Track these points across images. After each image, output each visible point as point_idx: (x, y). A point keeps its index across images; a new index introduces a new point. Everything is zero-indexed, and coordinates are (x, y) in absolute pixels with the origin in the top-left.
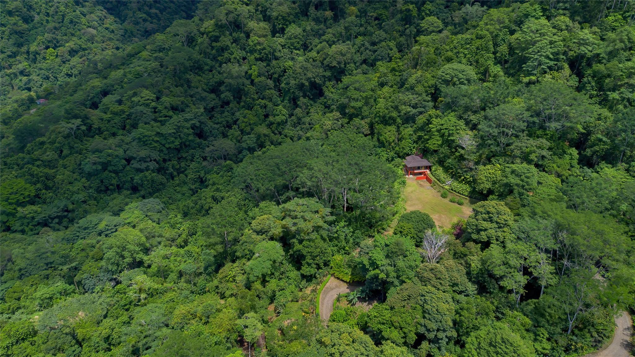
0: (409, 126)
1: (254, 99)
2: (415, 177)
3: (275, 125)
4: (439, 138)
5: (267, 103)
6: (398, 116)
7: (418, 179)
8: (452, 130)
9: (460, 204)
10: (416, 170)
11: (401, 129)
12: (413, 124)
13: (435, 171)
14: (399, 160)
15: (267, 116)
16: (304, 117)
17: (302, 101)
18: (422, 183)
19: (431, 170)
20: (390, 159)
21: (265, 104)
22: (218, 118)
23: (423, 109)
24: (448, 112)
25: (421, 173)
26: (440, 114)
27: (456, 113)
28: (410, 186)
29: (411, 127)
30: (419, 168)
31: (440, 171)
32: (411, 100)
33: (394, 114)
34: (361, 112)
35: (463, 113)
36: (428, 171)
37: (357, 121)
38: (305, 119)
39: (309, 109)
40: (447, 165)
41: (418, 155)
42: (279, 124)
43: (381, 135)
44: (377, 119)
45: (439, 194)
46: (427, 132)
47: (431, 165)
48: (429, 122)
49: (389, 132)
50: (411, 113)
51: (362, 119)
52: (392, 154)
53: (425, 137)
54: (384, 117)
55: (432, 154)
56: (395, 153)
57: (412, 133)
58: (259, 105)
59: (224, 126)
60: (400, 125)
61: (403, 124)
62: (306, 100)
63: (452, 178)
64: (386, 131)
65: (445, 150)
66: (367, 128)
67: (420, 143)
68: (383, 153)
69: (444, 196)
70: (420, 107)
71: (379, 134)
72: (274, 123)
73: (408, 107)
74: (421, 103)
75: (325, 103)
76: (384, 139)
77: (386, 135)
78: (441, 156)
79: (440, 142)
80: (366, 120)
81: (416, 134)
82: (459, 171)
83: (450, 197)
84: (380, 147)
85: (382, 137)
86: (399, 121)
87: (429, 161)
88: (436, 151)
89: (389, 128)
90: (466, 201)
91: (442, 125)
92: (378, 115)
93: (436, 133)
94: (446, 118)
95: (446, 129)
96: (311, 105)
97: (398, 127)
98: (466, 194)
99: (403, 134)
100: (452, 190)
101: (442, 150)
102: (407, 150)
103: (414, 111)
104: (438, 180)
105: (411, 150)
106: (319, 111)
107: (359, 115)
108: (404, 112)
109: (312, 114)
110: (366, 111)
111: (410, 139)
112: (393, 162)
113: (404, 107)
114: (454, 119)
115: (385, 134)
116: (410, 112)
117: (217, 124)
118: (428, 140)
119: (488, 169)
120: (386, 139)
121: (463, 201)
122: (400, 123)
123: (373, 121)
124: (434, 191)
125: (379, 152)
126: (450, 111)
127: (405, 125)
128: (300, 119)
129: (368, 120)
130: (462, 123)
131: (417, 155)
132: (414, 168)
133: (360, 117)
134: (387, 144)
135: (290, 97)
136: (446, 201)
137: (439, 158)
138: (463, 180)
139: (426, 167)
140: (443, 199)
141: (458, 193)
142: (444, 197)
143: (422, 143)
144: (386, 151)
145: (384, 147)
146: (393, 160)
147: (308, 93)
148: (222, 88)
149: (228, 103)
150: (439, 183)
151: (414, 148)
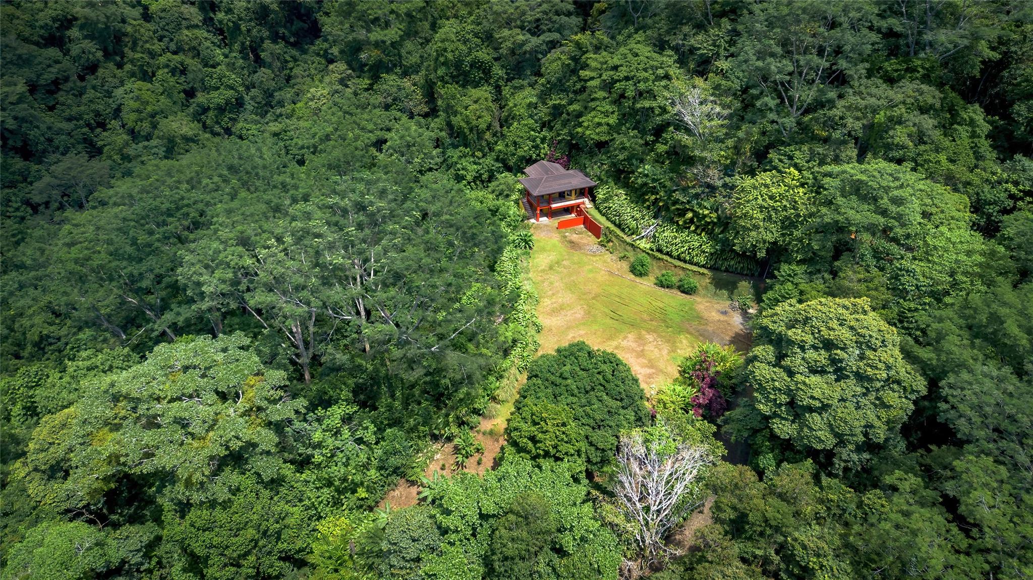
0: (525, 83)
1: (153, 55)
2: (555, 222)
3: (211, 114)
4: (609, 108)
5: (188, 61)
6: (496, 59)
7: (562, 225)
8: (646, 80)
9: (687, 290)
10: (555, 201)
11: (506, 91)
12: (534, 78)
13: (606, 200)
14: (505, 178)
15: (190, 94)
16: (280, 89)
17: (270, 49)
18: (575, 237)
19: (593, 199)
20: (485, 176)
21: (182, 64)
22: (69, 106)
23: (556, 36)
24: (626, 32)
25: (567, 210)
26: (606, 39)
27: (649, 32)
28: (543, 250)
29: (532, 85)
30: (562, 196)
31: (620, 200)
32: (524, 13)
33: (484, 55)
34: (400, 57)
35: (668, 32)
36: (587, 203)
37: (390, 81)
38: (282, 93)
39: (291, 69)
40: (639, 181)
41: (556, 160)
42: (221, 110)
43: (455, 113)
44: (440, 72)
45: (625, 266)
46: (575, 92)
47: (593, 184)
48: (577, 64)
49: (476, 102)
50: (527, 48)
51: (405, 74)
52: (489, 161)
53: (571, 108)
54: (458, 64)
55: (591, 154)
56: (497, 160)
57: (534, 100)
58: (167, 66)
59: (88, 125)
60: (501, 83)
61: (509, 80)
62: (279, 48)
63: (655, 217)
64: (466, 101)
65: (629, 139)
66: (419, 97)
67: (558, 126)
68: (464, 162)
69: (638, 270)
70: (550, 30)
71: (450, 110)
72: (209, 108)
73: (518, 31)
74: (550, 19)
75: (326, 51)
76: (463, 124)
77: (468, 113)
78: (621, 157)
79: (613, 120)
80: (416, 78)
81: (544, 103)
82: (678, 195)
83: (656, 271)
84: (455, 147)
85: (459, 117)
86: (498, 71)
87: (587, 175)
88: (601, 145)
89: (475, 93)
90: (703, 280)
91: (615, 68)
92: (442, 59)
93: (601, 94)
94: (623, 50)
95: (627, 79)
96: (295, 60)
97: (498, 89)
98: (702, 260)
99: (511, 104)
100: (660, 250)
101: (619, 139)
102: (525, 149)
103: (535, 41)
104: (619, 226)
105: (536, 147)
106: (313, 72)
107: (395, 66)
108: (509, 44)
109: (298, 80)
110: (411, 52)
111: (531, 116)
112: (492, 185)
113: (506, 32)
114: (645, 51)
115: (466, 108)
116: (523, 44)
117: (69, 119)
118: (580, 115)
119: (766, 186)
120: (468, 123)
121: (694, 281)
122: (501, 78)
123: (432, 76)
124: (608, 257)
125: (455, 159)
126: (631, 29)
127: (516, 82)
128: (271, 95)
129: (418, 78)
130: (669, 59)
131: (552, 159)
132: (550, 198)
133: (398, 70)
134: (472, 137)
135: (243, 44)
136: (647, 284)
137: (614, 165)
138: (691, 221)
139: (581, 193)
140: (638, 280)
141: (679, 258)
142: (641, 275)
143: (564, 125)
144: (473, 155)
145: (466, 146)
146: (491, 178)
147: (282, 31)
148: (74, 32)
149: (93, 68)
150: (621, 234)
151: (543, 140)
